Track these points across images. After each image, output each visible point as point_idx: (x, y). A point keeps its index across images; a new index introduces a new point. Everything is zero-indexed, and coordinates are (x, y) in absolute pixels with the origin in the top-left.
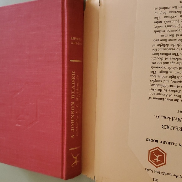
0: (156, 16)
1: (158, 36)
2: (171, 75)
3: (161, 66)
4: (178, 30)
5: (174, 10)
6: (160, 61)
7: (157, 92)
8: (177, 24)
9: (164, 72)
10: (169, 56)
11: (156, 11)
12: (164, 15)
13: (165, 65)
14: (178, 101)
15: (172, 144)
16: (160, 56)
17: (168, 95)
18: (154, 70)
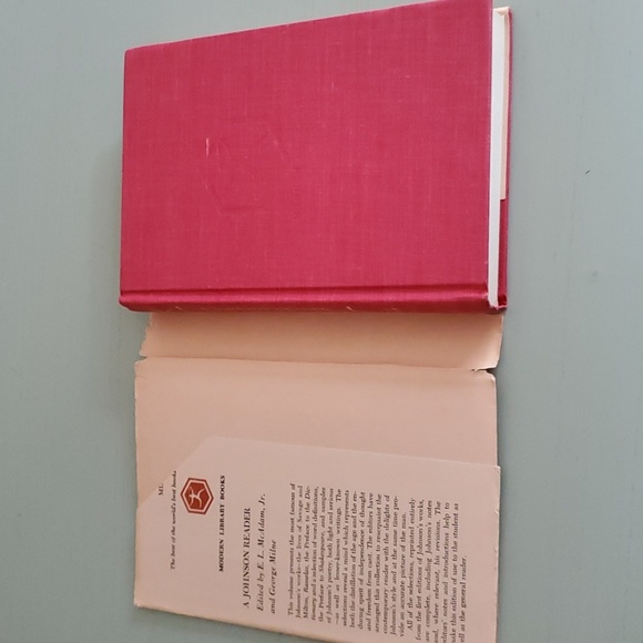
0: (443, 506)
1: (405, 508)
2: (335, 531)
3: (350, 513)
4: (412, 550)
5: (451, 544)
6: (359, 509)
7: (305, 501)
8: (425, 548)
9: (339, 519)
10: (366, 529)
11: (452, 506)
12: (443, 523)
13: (351, 520)
14: (291, 542)
15: (222, 525)
16: (367, 510)
17: (299, 524)
18: (343, 497)
